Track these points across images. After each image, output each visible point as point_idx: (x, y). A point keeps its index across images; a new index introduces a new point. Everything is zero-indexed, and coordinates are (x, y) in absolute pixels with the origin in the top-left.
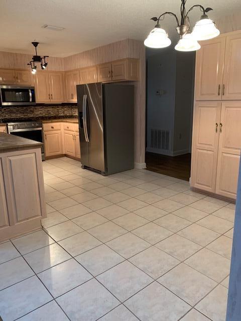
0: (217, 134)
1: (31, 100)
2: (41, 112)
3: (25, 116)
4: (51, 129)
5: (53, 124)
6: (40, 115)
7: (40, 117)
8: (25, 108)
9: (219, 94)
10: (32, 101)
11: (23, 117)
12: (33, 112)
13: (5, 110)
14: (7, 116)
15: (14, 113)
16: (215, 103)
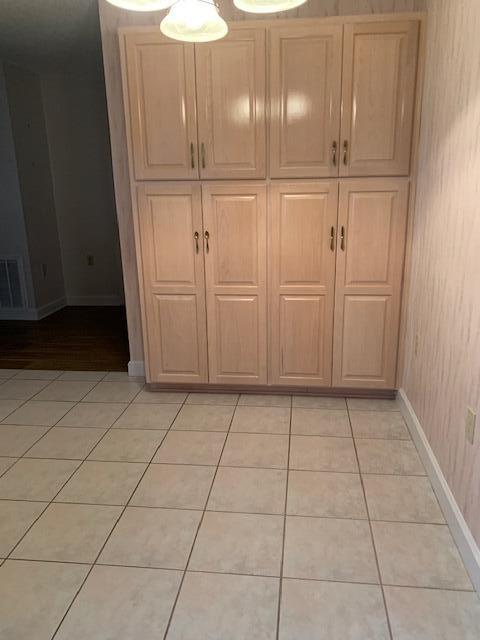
0: (199, 257)
9: (193, 166)
16: (187, 187)
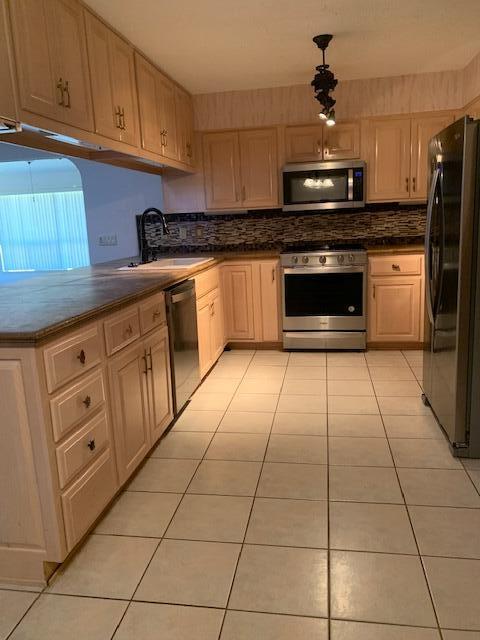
1: (350, 196)
2: (389, 225)
3: (346, 234)
4: (391, 270)
5: (398, 259)
6: (386, 234)
7: (385, 238)
8: (348, 216)
10: (354, 199)
11: (341, 237)
12: (368, 225)
13: (302, 221)
14: (305, 234)
15: (321, 228)
